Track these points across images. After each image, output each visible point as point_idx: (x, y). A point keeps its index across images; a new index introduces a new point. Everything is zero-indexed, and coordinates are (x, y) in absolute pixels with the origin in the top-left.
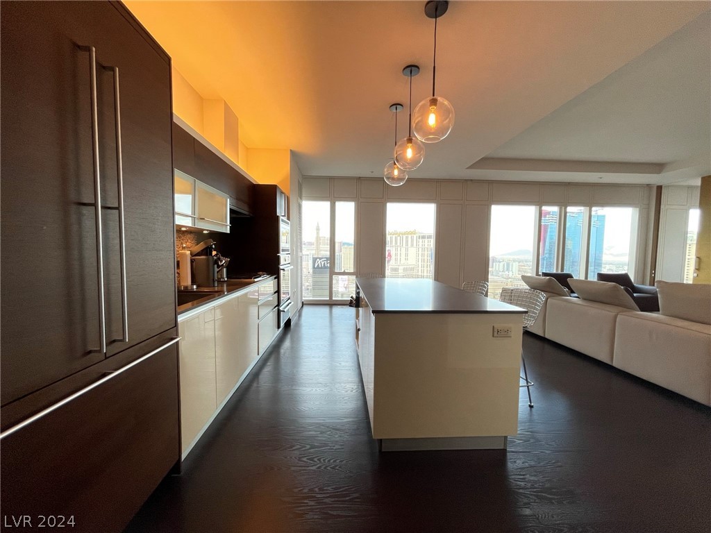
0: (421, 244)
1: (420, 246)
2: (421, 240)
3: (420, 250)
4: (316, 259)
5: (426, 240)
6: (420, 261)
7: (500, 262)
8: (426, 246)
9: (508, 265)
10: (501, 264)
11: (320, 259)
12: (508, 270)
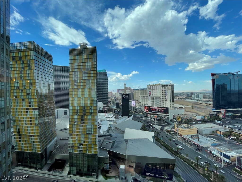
0: (162, 88)
1: (162, 89)
2: (162, 87)
3: (162, 91)
4: (123, 95)
5: (164, 87)
6: (162, 95)
7: (195, 94)
8: (164, 89)
9: (198, 95)
10: (195, 95)
11: (124, 95)
12: (198, 97)
